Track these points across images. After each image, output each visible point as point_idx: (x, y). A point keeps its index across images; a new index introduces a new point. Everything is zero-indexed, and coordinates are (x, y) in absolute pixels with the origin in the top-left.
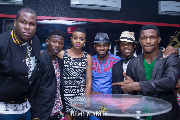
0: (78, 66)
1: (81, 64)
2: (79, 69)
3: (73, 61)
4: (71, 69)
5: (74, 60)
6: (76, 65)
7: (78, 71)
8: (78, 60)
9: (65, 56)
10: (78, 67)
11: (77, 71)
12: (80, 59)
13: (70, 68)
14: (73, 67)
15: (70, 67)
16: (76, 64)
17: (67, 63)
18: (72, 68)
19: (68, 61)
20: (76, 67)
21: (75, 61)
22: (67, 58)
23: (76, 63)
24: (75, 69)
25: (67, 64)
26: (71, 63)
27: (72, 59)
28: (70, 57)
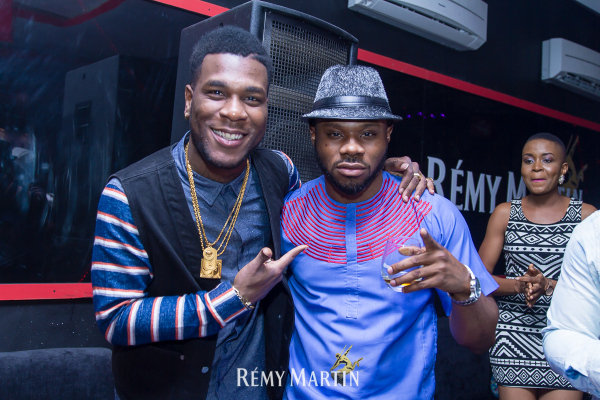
0: (554, 246)
1: (562, 240)
2: (556, 256)
3: (537, 233)
4: (532, 255)
5: (540, 229)
6: (545, 243)
7: (553, 261)
8: (552, 228)
9: (513, 220)
10: (553, 250)
11: (551, 262)
12: (558, 225)
13: (527, 254)
14: (537, 249)
15: (529, 249)
16: (545, 240)
17: (520, 238)
18: (534, 253)
19: (521, 234)
20: (545, 250)
21: (543, 233)
22: (519, 225)
23: (545, 236)
24: (544, 255)
25: (519, 241)
26: (532, 239)
27: (535, 226)
28: (528, 221)
